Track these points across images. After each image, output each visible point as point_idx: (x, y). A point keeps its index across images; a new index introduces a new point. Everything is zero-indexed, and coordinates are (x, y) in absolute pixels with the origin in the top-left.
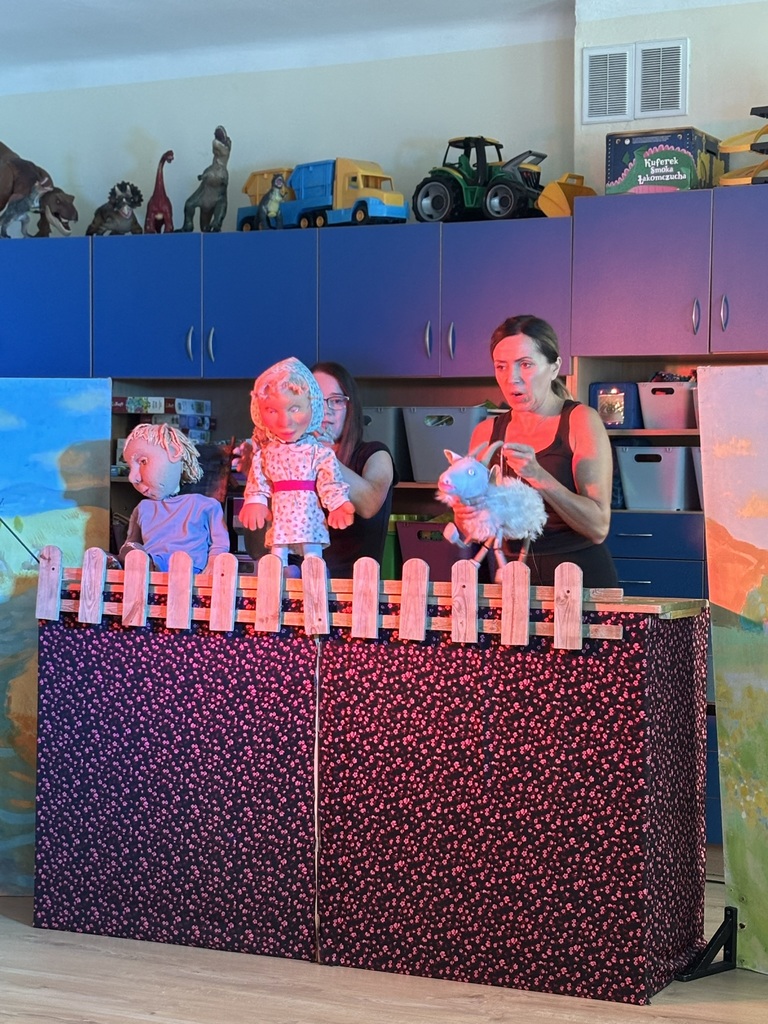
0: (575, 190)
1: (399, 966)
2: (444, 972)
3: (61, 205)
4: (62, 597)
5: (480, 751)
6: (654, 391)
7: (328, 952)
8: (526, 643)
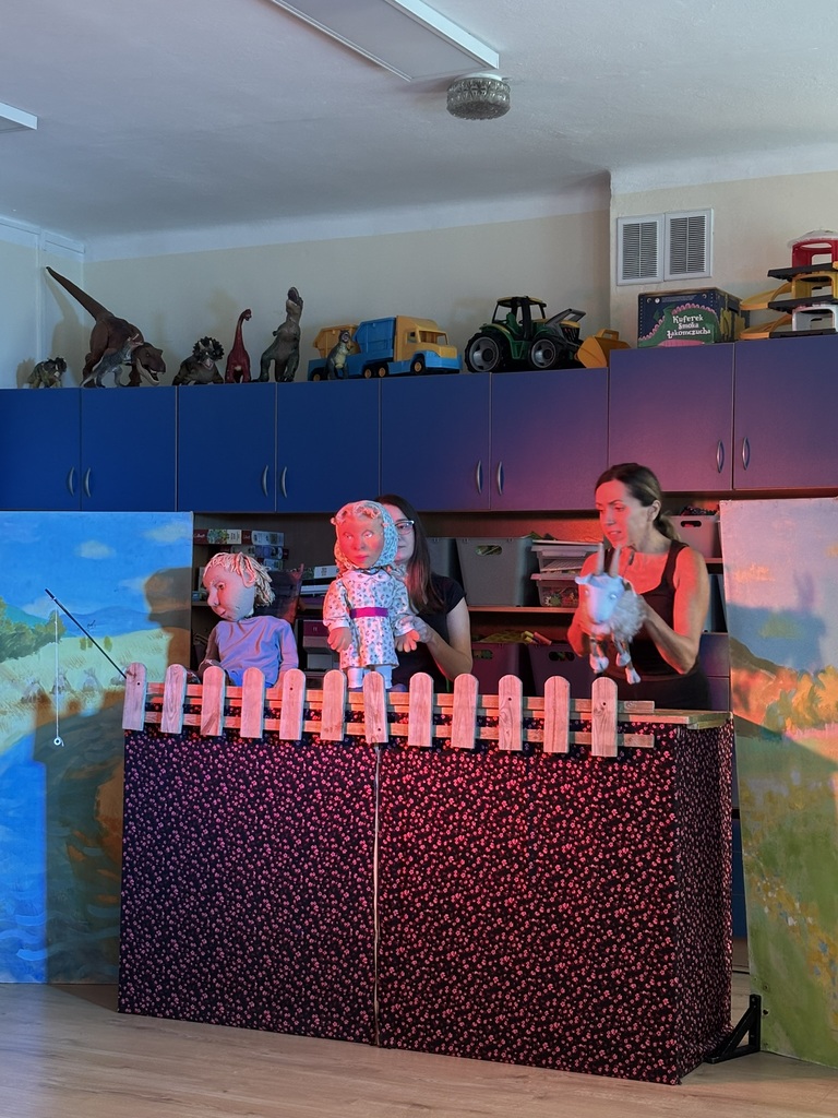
0: (611, 344)
1: (451, 1048)
2: (493, 1055)
3: (151, 358)
4: (146, 709)
5: (525, 850)
6: (683, 524)
7: (387, 1035)
8: (566, 751)
